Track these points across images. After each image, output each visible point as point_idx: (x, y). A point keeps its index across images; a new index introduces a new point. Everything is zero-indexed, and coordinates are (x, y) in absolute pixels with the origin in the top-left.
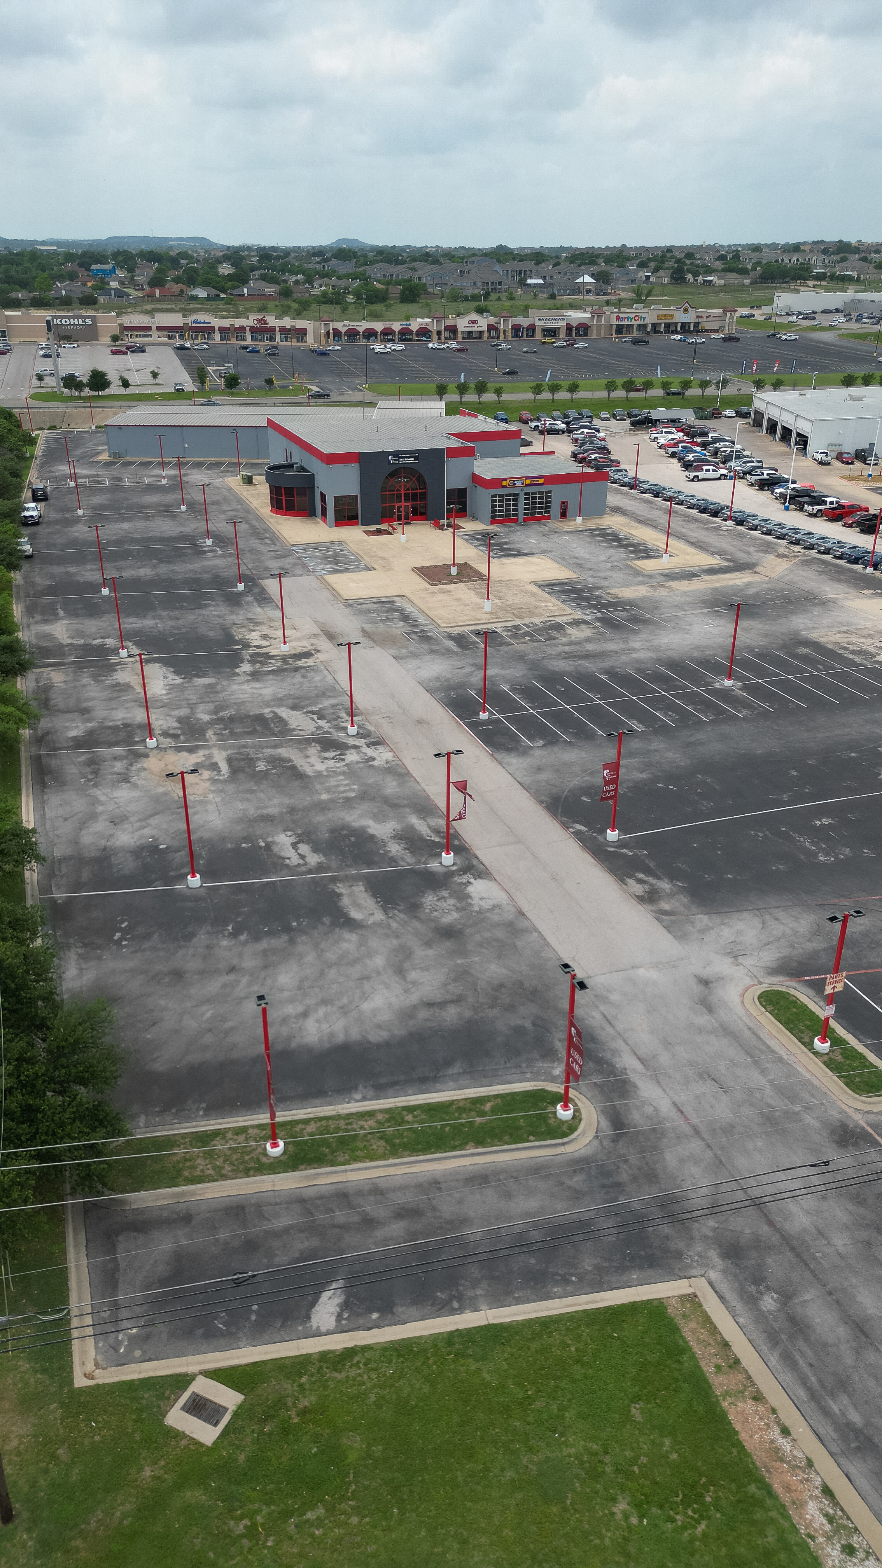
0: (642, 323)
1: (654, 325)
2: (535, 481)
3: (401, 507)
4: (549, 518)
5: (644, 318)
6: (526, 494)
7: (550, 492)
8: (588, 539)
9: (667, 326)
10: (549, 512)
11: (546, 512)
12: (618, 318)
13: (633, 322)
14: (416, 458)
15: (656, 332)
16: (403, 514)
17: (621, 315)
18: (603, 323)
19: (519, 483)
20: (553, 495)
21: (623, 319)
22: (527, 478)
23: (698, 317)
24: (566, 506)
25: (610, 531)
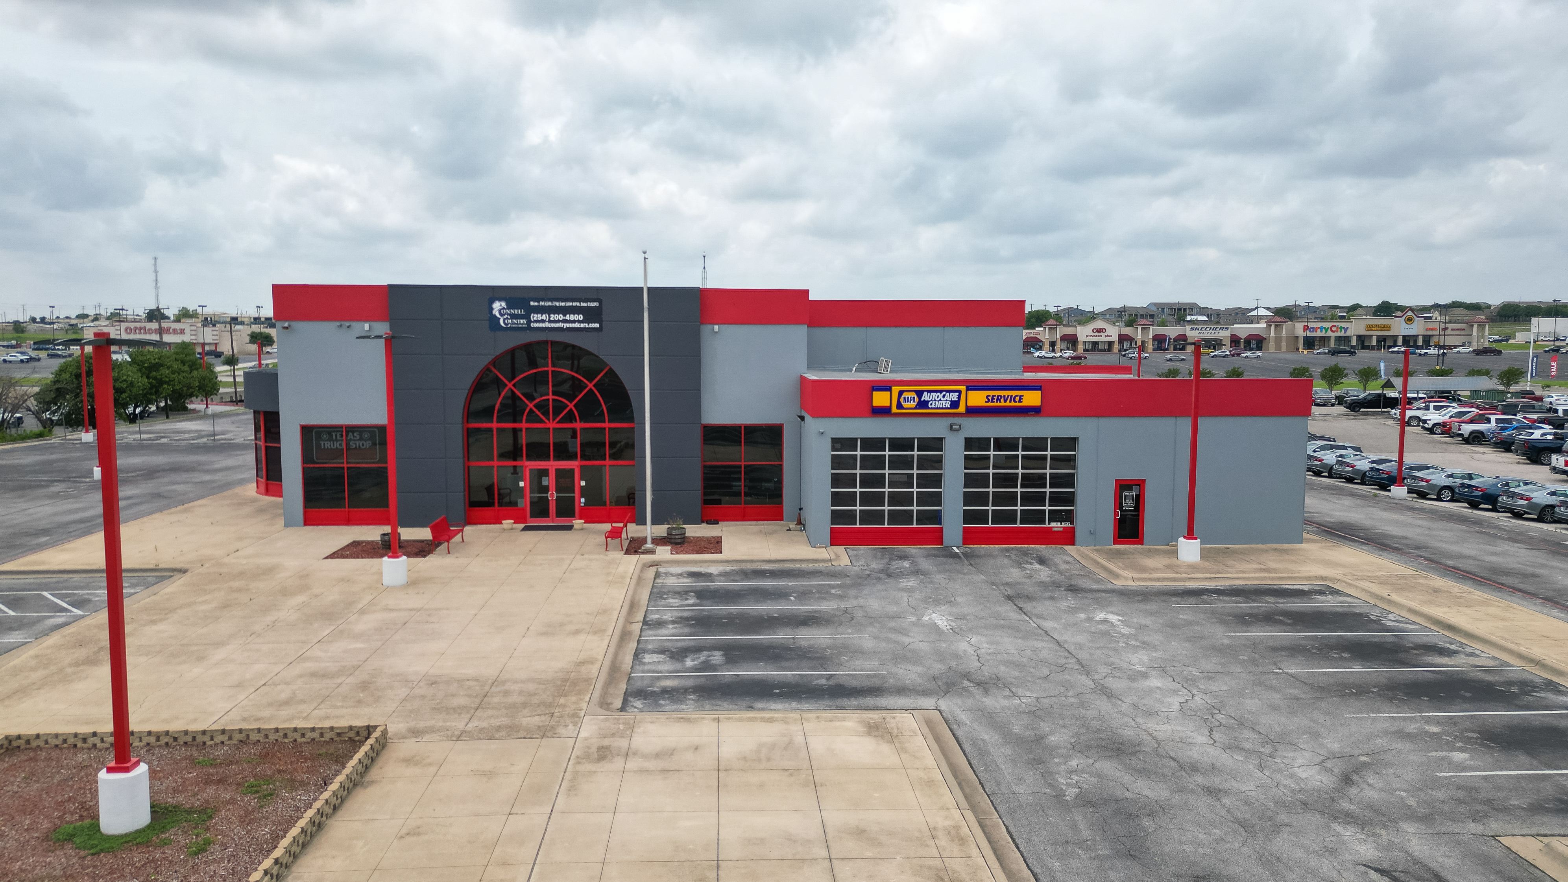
0: (1342, 334)
1: (1360, 338)
2: (1007, 398)
3: (544, 473)
4: (1068, 538)
5: (1346, 330)
6: (970, 443)
7: (1071, 443)
8: (1222, 635)
9: (1382, 340)
10: (1069, 516)
11: (1055, 516)
12: (1306, 328)
13: (1329, 333)
14: (590, 315)
15: (1364, 347)
16: (552, 495)
17: (1311, 325)
18: (1284, 333)
19: (939, 401)
20: (1083, 454)
21: (1314, 330)
22: (973, 386)
23: (1428, 329)
24: (1139, 500)
25: (1327, 603)
